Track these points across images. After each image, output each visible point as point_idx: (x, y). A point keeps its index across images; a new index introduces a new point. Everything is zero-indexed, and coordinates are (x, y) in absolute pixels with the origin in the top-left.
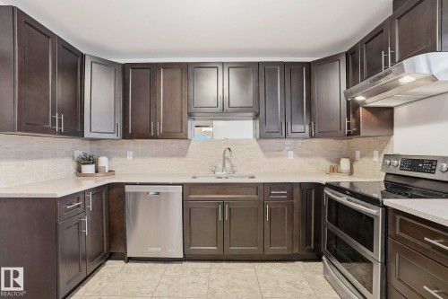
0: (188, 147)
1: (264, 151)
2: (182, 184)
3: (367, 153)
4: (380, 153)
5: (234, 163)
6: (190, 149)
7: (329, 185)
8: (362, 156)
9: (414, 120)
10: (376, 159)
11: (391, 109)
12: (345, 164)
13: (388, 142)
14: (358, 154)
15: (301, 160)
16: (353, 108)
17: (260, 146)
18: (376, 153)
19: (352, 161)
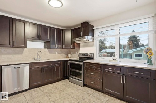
0: (23, 50)
1: (49, 52)
2: (29, 63)
3: (74, 53)
4: (77, 53)
5: (40, 56)
6: (24, 51)
7: (70, 60)
8: (73, 53)
9: (84, 46)
10: (76, 54)
11: (80, 44)
12: (69, 55)
13: (79, 50)
14: (72, 53)
15: (59, 55)
16: (73, 43)
17: (48, 51)
18: (76, 53)
19: (71, 54)
